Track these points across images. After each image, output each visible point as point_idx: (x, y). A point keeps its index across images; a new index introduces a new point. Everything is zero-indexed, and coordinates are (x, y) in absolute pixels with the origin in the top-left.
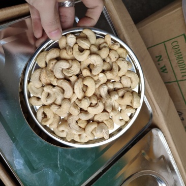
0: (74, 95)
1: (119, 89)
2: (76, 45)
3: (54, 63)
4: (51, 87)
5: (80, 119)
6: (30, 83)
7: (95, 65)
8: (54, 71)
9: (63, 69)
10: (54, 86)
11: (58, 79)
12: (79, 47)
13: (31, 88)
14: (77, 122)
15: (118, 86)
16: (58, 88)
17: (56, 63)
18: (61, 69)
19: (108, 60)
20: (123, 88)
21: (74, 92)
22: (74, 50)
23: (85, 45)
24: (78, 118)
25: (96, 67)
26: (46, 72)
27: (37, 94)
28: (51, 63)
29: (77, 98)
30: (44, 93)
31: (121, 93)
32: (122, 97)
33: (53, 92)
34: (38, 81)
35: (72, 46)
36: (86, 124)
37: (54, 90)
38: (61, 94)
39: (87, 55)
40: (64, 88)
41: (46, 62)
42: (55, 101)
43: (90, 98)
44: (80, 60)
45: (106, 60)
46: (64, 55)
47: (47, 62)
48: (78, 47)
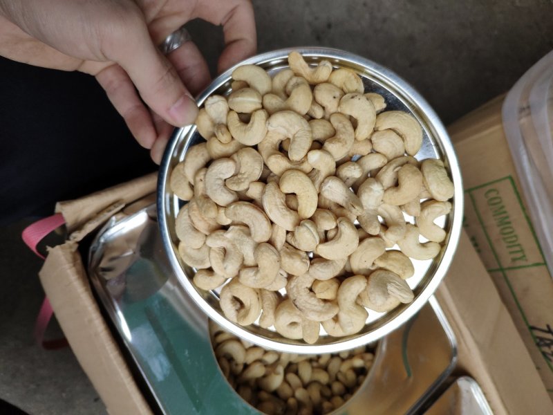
0: (276, 227)
1: (380, 169)
2: (231, 113)
3: (202, 177)
4: (220, 233)
5: (316, 281)
6: (181, 245)
7: (291, 137)
8: (209, 193)
9: (225, 180)
10: (225, 228)
11: (226, 207)
12: (239, 114)
13: (186, 254)
14: (311, 290)
15: (373, 163)
16: (237, 228)
17: (205, 175)
18: (220, 182)
19: (318, 113)
20: (389, 162)
21: (272, 223)
22: (231, 128)
23: (247, 102)
24: (312, 280)
25: (294, 141)
26: (197, 204)
27: (202, 262)
28: (198, 179)
29: (288, 232)
30: (213, 254)
31: (388, 177)
32: (397, 184)
33: (229, 241)
34: (193, 233)
35: (224, 121)
36: (335, 286)
37: (229, 235)
38: (246, 239)
39: (263, 122)
40: (246, 222)
41: (190, 184)
42: (243, 260)
43: (312, 219)
44: (253, 144)
45: (313, 115)
46: (217, 148)
47: (193, 183)
48: (236, 116)
